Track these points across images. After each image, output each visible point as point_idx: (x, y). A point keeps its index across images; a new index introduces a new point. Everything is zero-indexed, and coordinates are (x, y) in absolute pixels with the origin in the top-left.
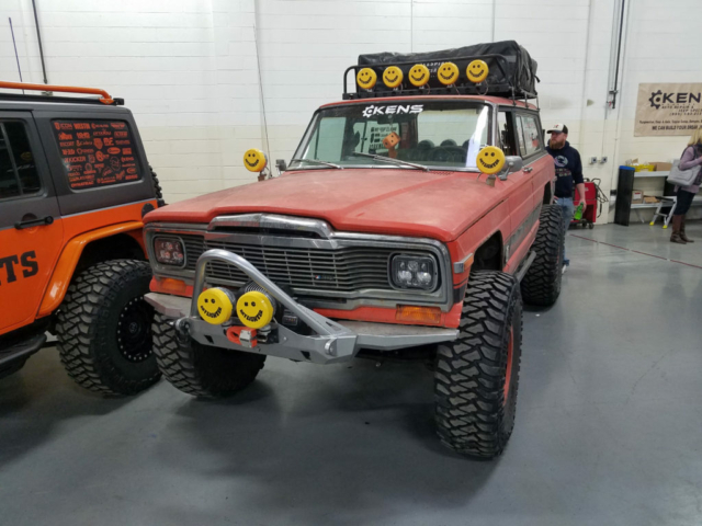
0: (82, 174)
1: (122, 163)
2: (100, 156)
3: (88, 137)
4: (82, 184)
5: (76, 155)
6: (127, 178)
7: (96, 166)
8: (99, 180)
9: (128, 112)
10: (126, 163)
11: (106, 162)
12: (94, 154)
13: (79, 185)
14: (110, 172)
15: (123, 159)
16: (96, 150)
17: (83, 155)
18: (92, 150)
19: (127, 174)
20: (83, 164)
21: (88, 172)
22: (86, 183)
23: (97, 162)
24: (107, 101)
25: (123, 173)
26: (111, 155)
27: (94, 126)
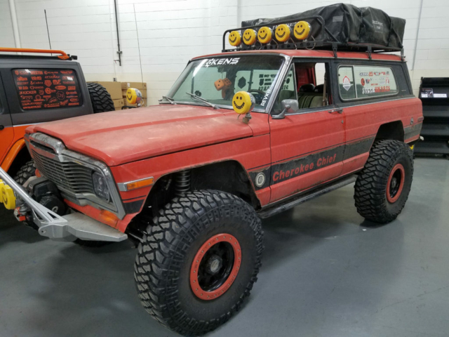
0: (32, 101)
1: (66, 95)
2: (48, 91)
3: (41, 79)
4: (32, 107)
5: (29, 90)
6: (70, 104)
7: (44, 97)
8: (45, 106)
9: (78, 64)
10: (69, 95)
11: (53, 95)
12: (44, 90)
13: (29, 107)
14: (55, 100)
15: (67, 93)
16: (45, 87)
17: (35, 90)
18: (42, 87)
19: (70, 102)
20: (34, 95)
21: (37, 100)
22: (35, 107)
23: (45, 94)
24: (64, 57)
25: (67, 101)
26: (57, 91)
27: (46, 73)
